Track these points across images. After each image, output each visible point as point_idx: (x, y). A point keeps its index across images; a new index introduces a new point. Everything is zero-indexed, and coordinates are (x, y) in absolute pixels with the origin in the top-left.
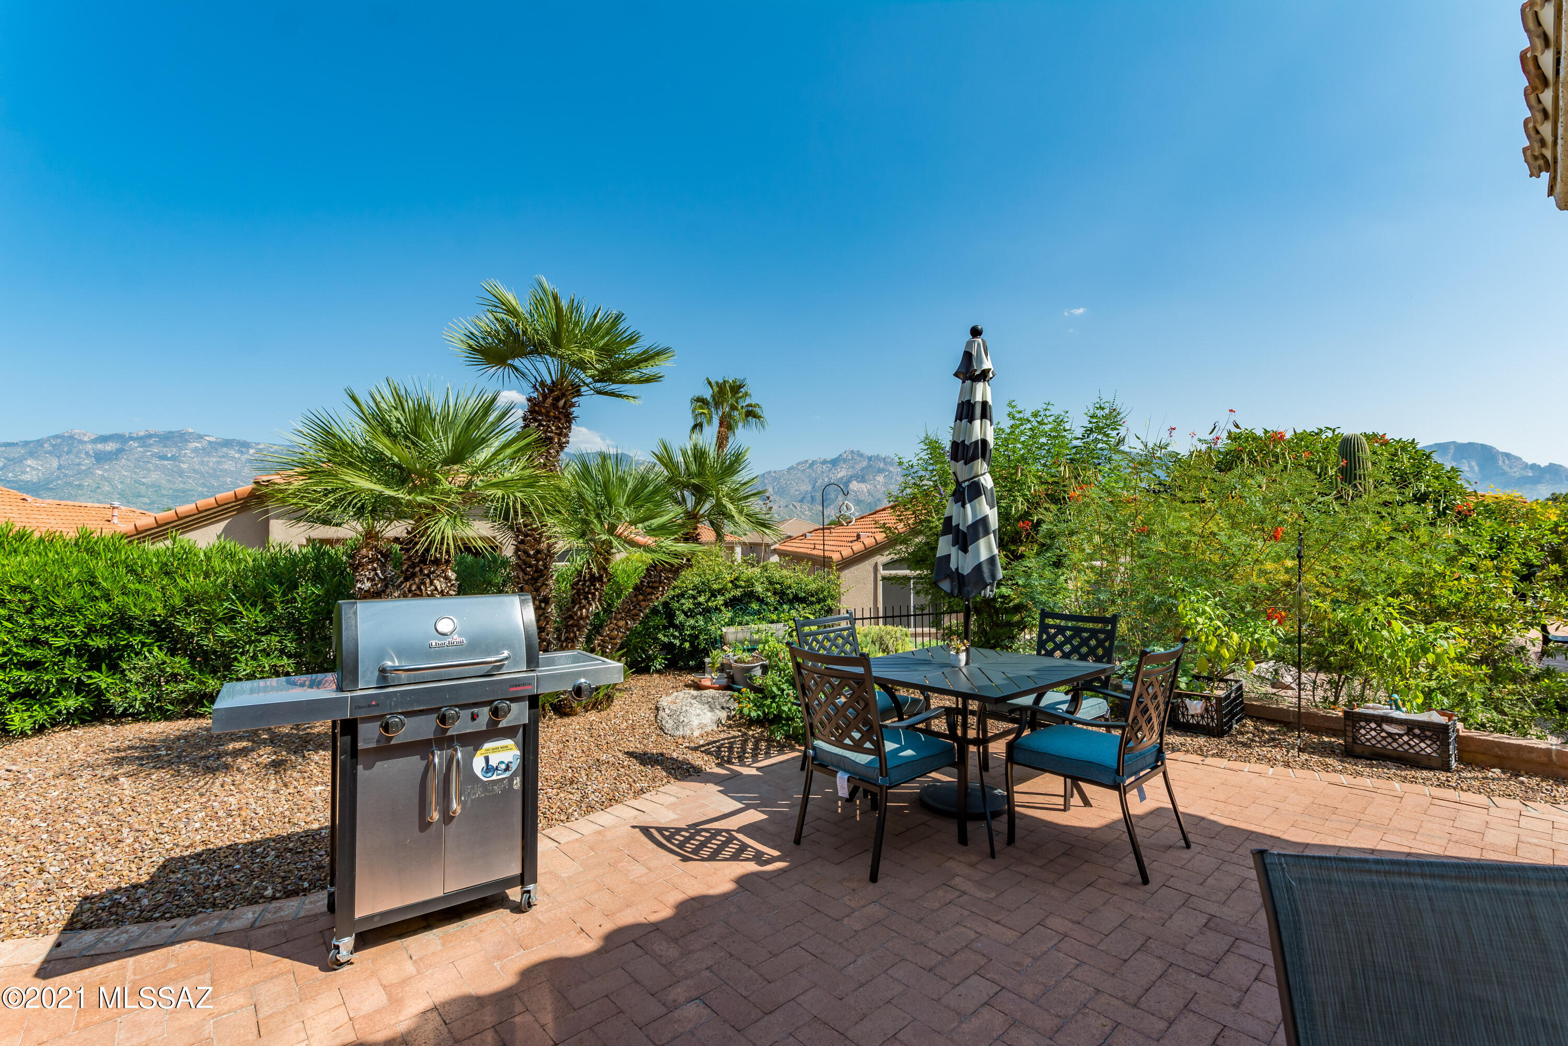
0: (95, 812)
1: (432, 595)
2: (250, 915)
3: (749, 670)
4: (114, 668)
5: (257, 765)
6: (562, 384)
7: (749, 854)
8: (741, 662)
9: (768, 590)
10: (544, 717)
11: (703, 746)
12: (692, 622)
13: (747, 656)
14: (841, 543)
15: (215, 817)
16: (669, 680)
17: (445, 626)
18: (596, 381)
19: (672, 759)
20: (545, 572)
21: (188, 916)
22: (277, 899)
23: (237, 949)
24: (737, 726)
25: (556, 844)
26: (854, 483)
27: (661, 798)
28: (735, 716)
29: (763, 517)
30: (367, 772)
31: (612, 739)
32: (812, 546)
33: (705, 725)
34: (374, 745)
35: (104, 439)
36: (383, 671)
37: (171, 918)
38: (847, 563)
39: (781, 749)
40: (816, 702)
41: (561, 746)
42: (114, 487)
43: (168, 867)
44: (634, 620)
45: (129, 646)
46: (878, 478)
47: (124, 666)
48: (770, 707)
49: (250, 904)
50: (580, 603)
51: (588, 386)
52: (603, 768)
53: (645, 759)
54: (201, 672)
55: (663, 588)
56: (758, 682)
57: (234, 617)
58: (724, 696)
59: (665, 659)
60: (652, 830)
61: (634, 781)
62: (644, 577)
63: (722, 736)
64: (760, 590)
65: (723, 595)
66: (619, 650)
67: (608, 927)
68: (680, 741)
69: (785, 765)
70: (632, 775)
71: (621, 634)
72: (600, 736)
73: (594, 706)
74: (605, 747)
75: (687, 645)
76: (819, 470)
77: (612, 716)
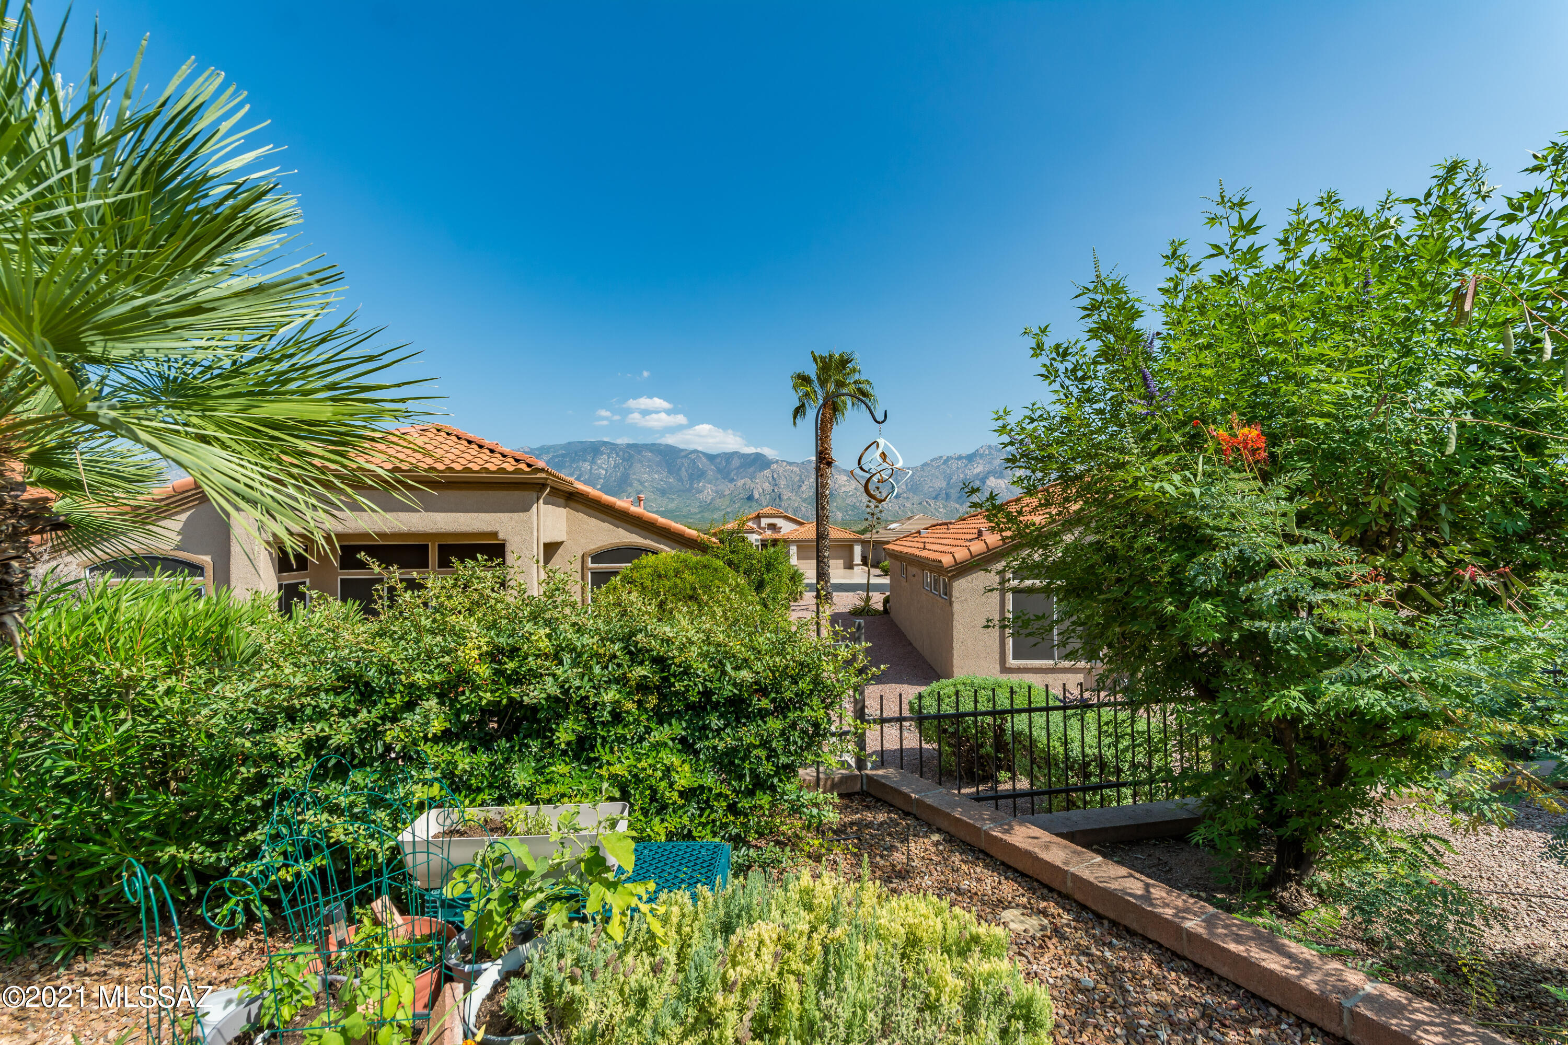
14: (956, 543)
26: (992, 478)
32: (922, 545)
38: (963, 569)
76: (954, 466)
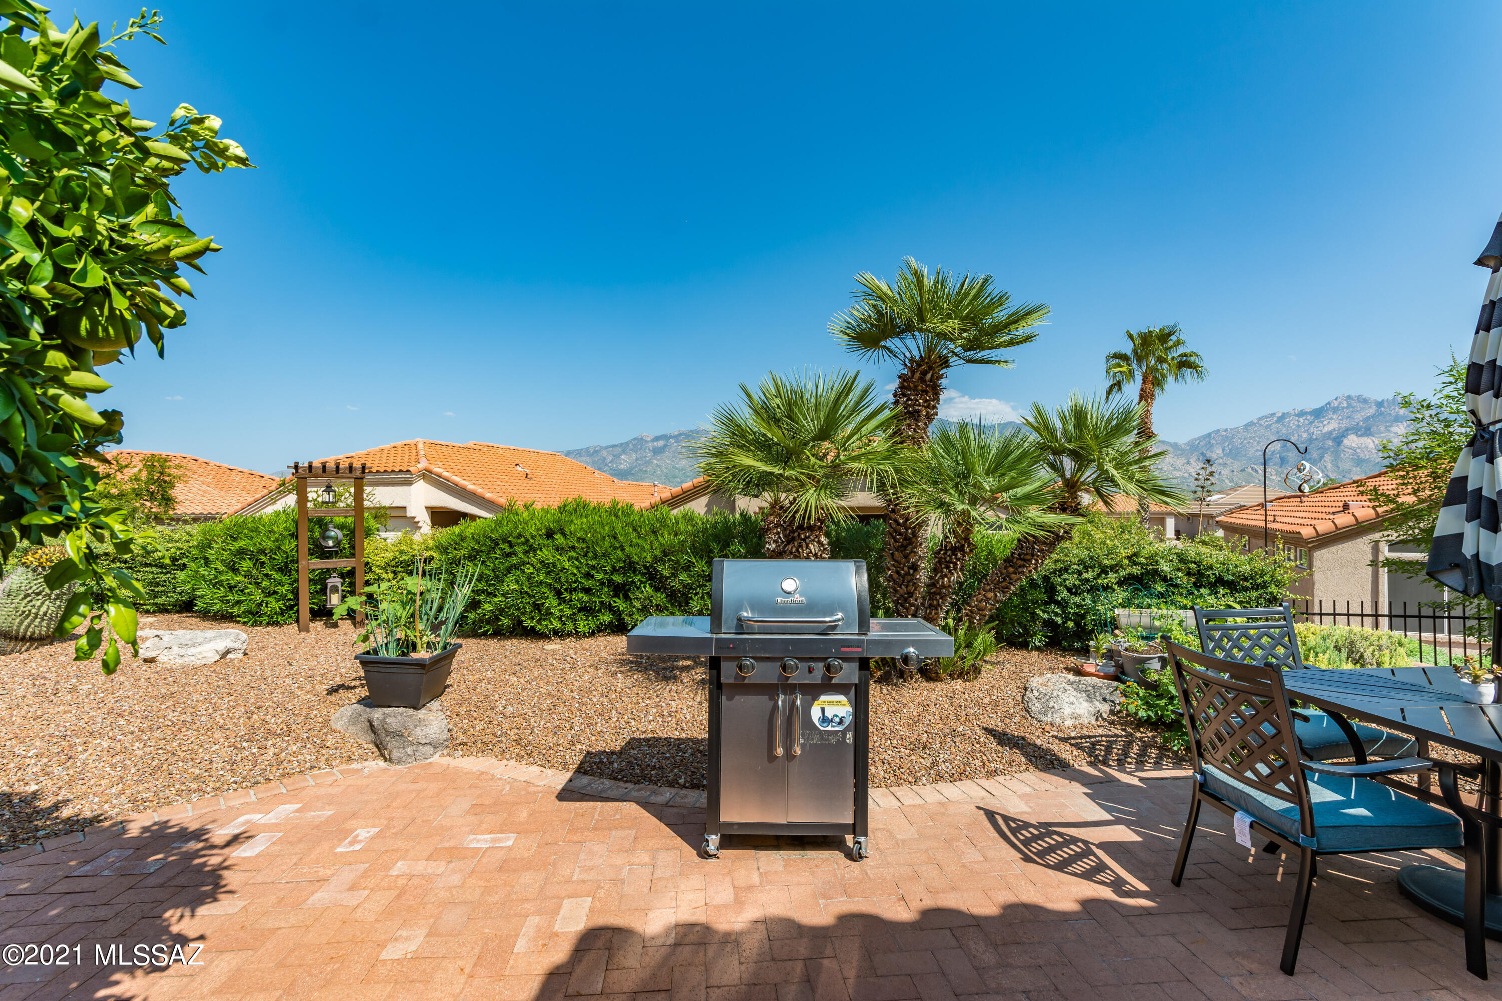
0: (602, 696)
1: (808, 558)
2: (668, 795)
3: (1144, 661)
4: (627, 598)
5: (693, 680)
6: (929, 357)
7: (1106, 877)
8: (1133, 651)
9: (1179, 570)
10: (912, 679)
11: (1074, 738)
12: (1077, 599)
13: (1141, 645)
14: (1317, 515)
15: (661, 715)
16: (1051, 659)
17: (789, 585)
18: (965, 351)
19: (1035, 746)
20: (914, 540)
21: (635, 784)
22: (686, 788)
23: (654, 819)
24: (1121, 724)
25: (900, 804)
26: (1352, 437)
27: (1015, 785)
28: (1120, 711)
29: (1162, 483)
30: (728, 703)
31: (972, 711)
32: (1270, 518)
33: (1080, 716)
34: (732, 681)
35: (657, 439)
36: (739, 620)
37: (627, 782)
38: (1328, 539)
39: (1178, 762)
40: (1204, 715)
41: (921, 708)
42: (662, 471)
43: (633, 743)
44: (1004, 592)
45: (633, 582)
46: (1394, 429)
47: (632, 596)
48: (1163, 709)
49: (670, 786)
50: (942, 572)
51: (957, 355)
52: (958, 739)
53: (1003, 739)
54: (672, 604)
55: (1037, 560)
56: (1153, 677)
57: (689, 566)
58: (1108, 687)
59: (1046, 637)
60: (998, 817)
61: (988, 760)
62: (1016, 549)
63: (1100, 731)
64: (1165, 568)
65: (1117, 572)
66: (987, 623)
67: (929, 902)
68: (1047, 728)
69: (1180, 783)
70: (987, 753)
71: (989, 606)
72: (960, 706)
73: (961, 675)
74: (964, 718)
75: (1071, 624)
76: (1293, 424)
77: (976, 688)
